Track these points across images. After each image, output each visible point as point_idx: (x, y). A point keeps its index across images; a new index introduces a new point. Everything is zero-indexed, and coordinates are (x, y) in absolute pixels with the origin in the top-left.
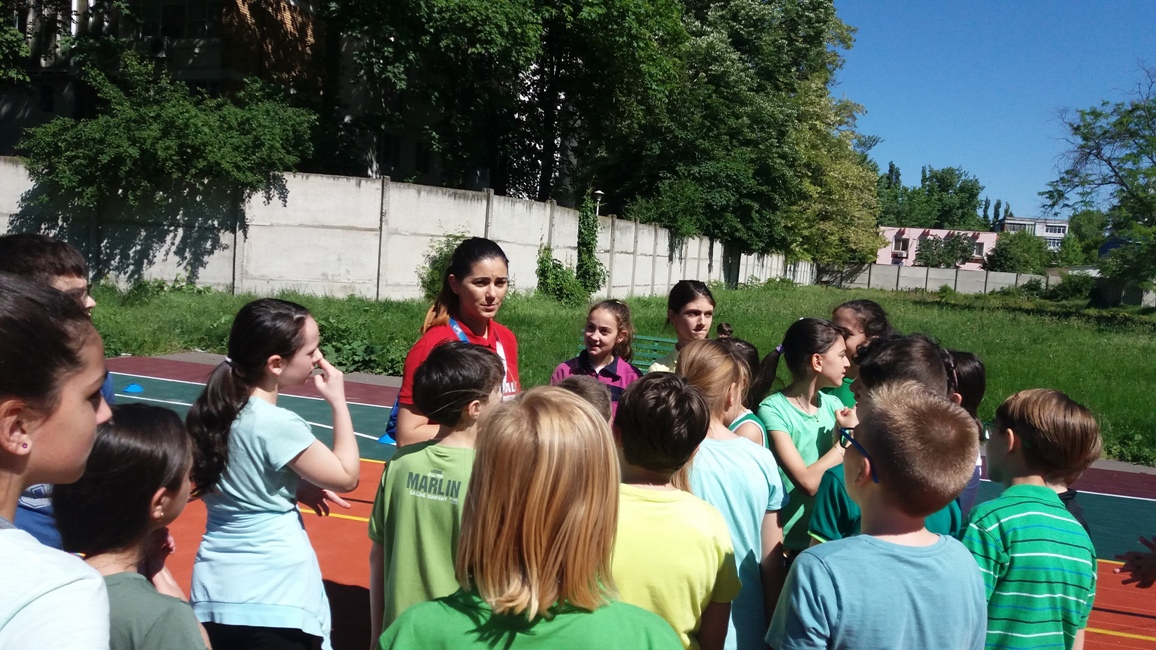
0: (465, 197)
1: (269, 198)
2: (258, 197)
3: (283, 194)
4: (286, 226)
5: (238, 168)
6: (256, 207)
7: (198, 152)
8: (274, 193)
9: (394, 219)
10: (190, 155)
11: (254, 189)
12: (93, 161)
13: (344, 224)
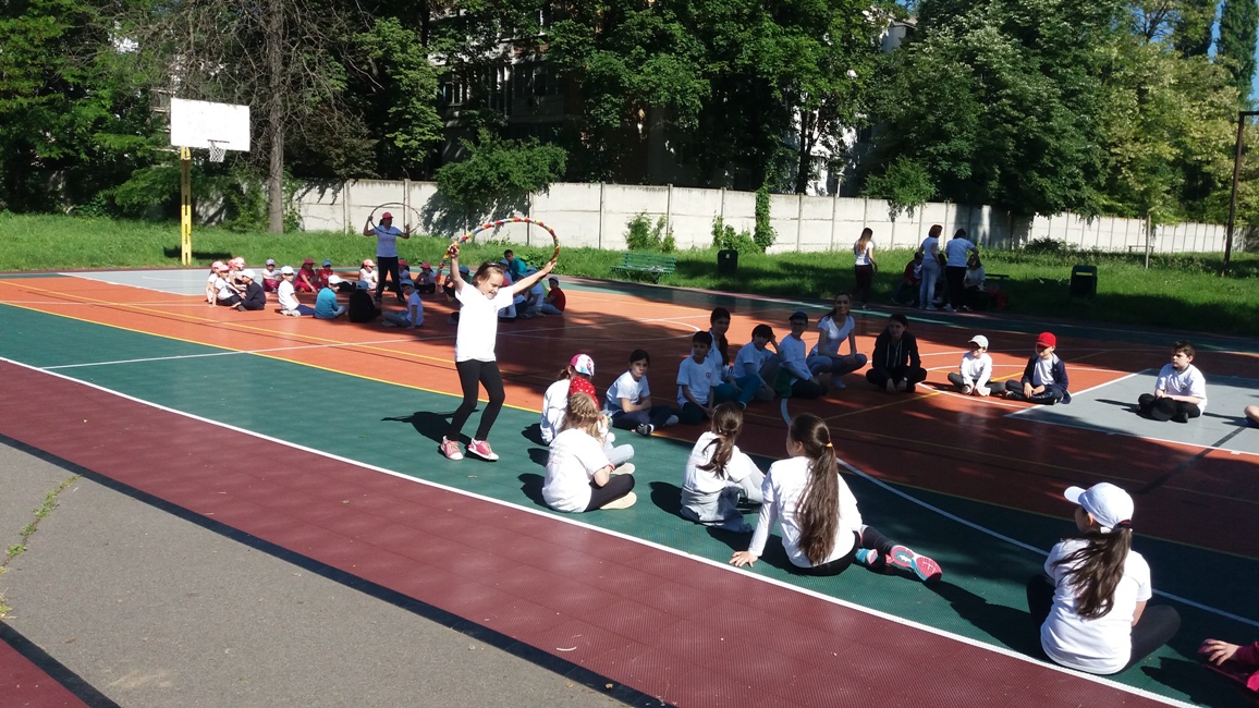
0: (654, 190)
1: (541, 196)
2: (536, 196)
3: (548, 193)
4: (553, 211)
6: (535, 200)
8: (544, 194)
9: (607, 206)
11: (533, 192)
13: (582, 209)
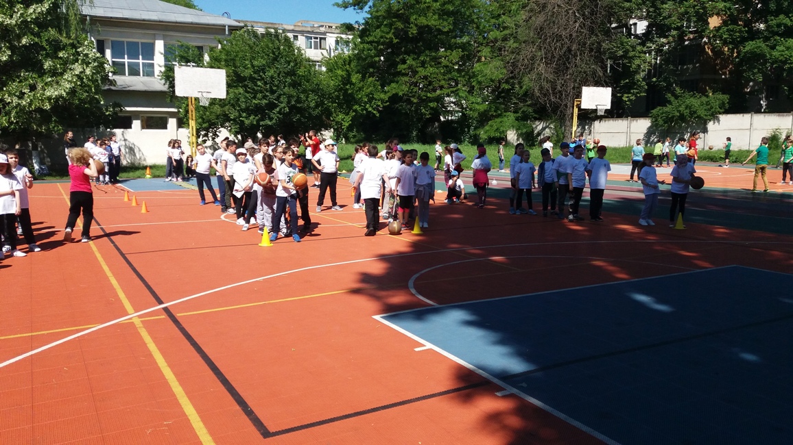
0: (783, 116)
1: (714, 123)
2: (712, 123)
3: (719, 121)
4: (720, 130)
5: (706, 115)
6: (711, 126)
7: (695, 112)
8: (716, 121)
9: (755, 125)
10: (692, 113)
11: (710, 121)
12: (667, 117)
13: (738, 128)
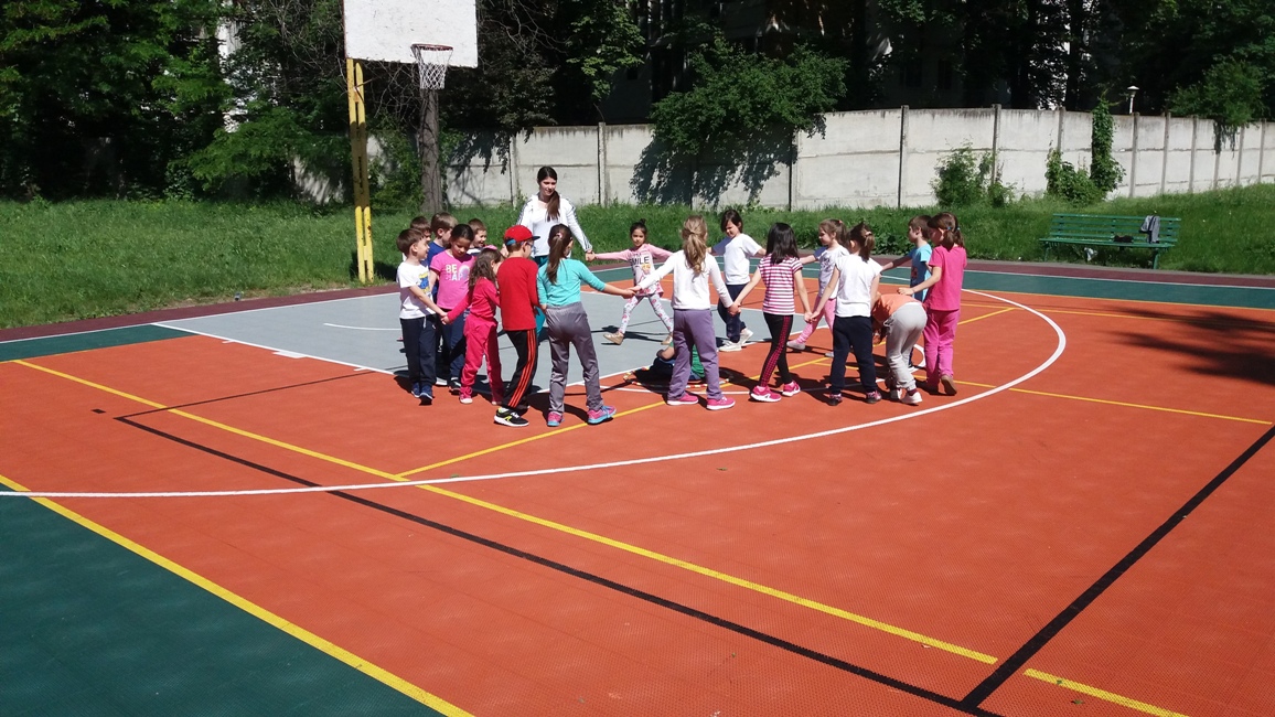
0: (975, 115)
1: (812, 134)
2: (805, 134)
3: (822, 128)
4: (827, 155)
6: (804, 142)
8: (816, 130)
10: (759, 109)
11: (802, 128)
12: (695, 121)
13: (872, 150)
